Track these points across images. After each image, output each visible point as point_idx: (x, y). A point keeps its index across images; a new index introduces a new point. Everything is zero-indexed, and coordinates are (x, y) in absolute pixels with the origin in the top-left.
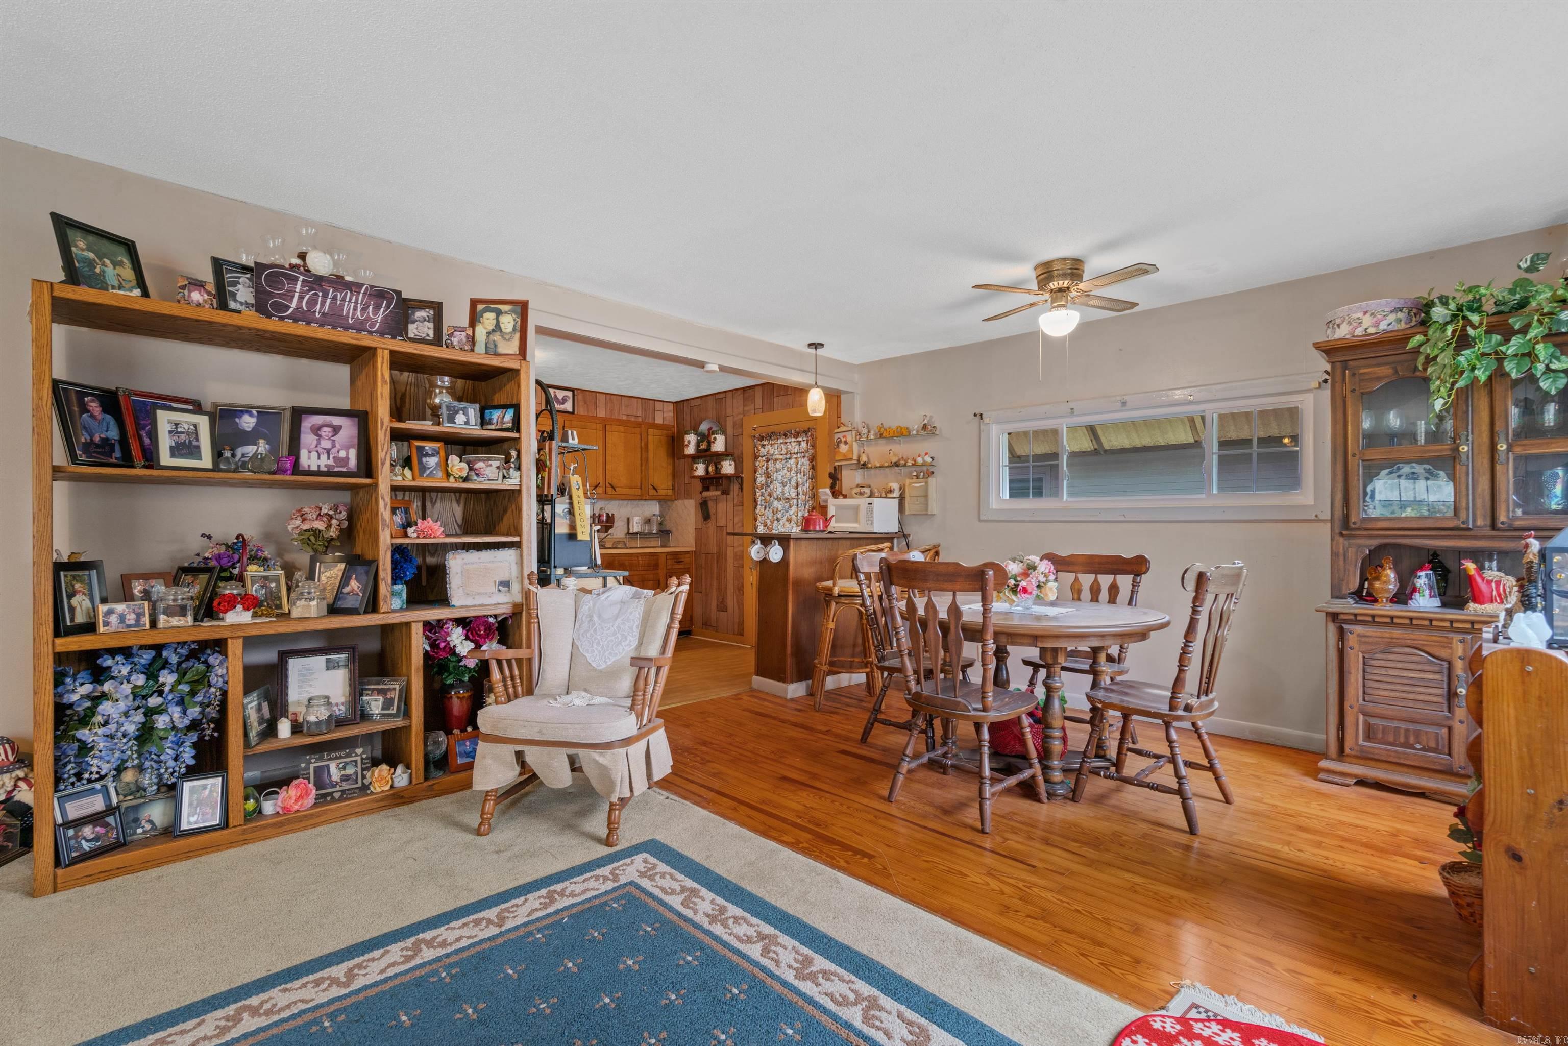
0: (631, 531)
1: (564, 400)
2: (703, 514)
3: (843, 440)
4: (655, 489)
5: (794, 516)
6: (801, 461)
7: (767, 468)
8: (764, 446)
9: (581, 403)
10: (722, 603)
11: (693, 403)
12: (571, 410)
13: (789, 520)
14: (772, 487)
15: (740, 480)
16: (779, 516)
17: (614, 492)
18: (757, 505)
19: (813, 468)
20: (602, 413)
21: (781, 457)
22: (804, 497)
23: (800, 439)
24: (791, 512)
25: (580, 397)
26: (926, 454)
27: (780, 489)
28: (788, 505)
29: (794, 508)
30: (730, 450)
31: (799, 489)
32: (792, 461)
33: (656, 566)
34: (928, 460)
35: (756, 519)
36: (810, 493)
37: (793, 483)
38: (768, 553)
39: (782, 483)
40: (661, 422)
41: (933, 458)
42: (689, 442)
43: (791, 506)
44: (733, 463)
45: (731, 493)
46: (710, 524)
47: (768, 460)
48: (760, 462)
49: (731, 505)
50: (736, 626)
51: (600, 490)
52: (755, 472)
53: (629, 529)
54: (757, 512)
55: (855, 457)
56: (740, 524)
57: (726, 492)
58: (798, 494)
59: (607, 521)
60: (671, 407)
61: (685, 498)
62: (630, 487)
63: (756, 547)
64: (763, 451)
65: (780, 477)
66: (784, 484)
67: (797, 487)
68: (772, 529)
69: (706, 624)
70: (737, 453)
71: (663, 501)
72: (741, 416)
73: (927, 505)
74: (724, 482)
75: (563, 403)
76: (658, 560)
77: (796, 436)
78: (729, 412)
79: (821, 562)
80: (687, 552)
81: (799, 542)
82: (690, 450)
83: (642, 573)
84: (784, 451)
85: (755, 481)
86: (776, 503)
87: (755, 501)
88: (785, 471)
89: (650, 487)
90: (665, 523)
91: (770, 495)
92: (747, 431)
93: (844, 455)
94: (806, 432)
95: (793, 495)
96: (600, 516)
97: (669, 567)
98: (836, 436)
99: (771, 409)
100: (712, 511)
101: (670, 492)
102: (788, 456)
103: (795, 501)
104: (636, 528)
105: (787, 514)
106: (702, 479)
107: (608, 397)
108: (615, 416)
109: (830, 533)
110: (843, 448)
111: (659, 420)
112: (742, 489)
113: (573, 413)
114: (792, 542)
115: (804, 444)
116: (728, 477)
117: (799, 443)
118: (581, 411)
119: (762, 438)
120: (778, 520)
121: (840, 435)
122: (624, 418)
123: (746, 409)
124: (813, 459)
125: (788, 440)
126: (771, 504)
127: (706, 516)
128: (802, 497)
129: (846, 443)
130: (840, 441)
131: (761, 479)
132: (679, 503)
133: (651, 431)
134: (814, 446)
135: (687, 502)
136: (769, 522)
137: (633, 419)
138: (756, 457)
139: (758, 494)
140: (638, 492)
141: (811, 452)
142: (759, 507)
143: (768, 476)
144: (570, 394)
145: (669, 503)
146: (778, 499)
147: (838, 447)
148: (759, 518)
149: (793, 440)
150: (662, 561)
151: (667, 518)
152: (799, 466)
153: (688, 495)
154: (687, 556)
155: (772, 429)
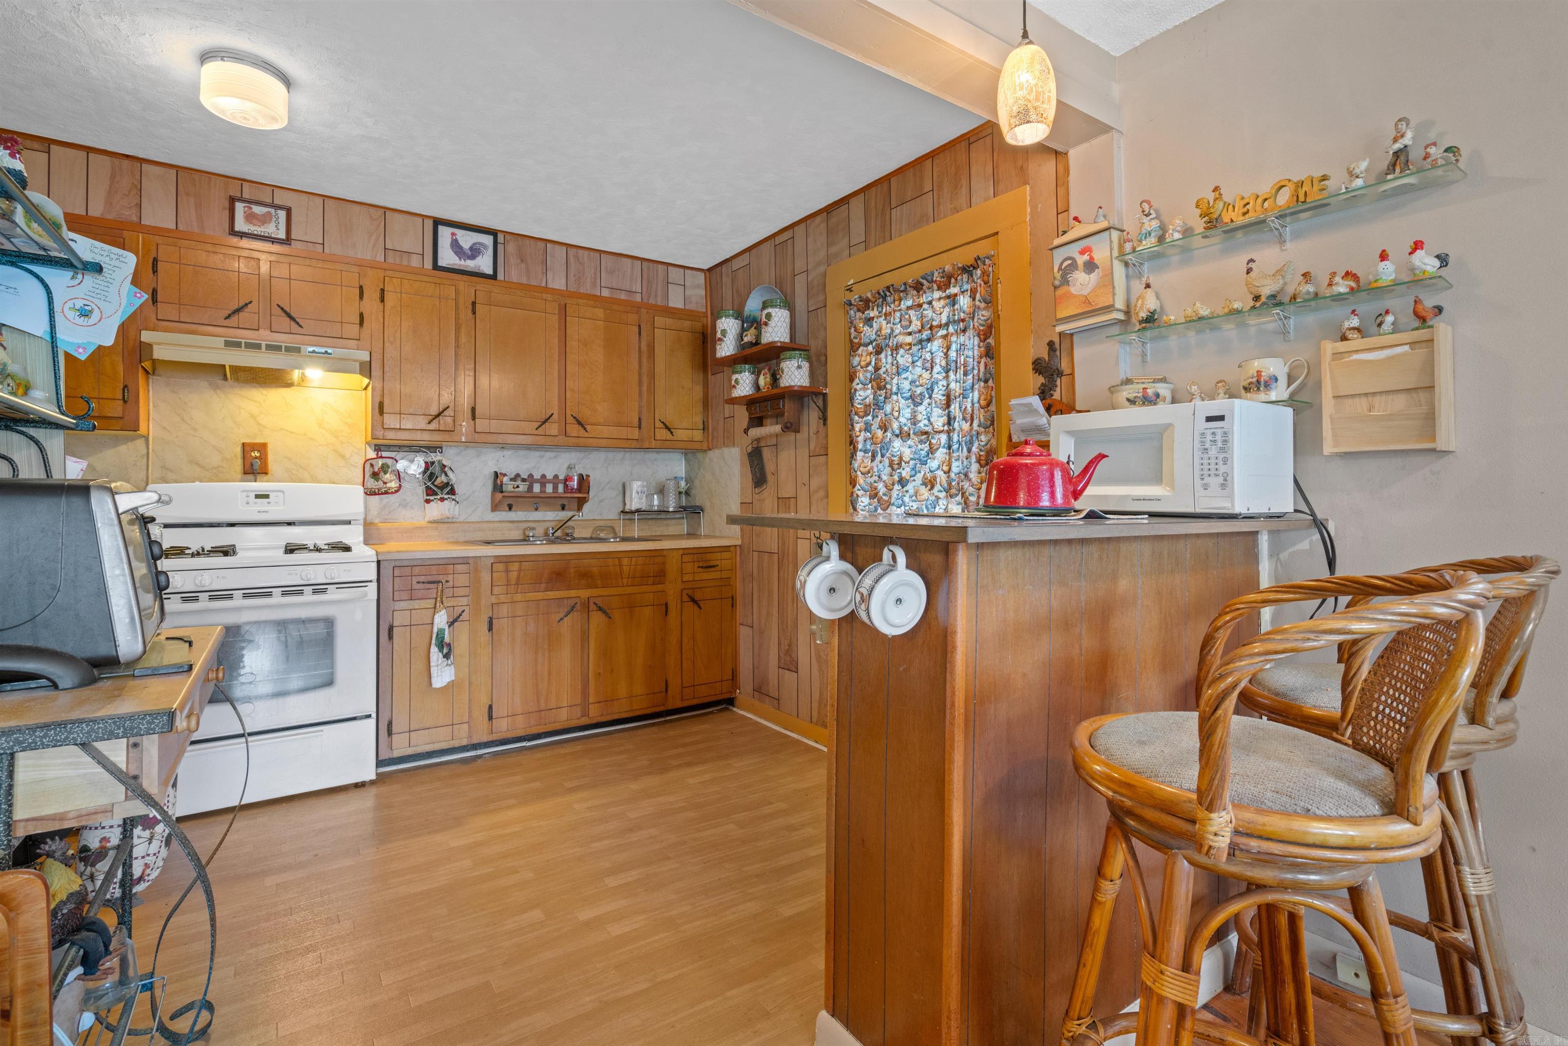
0: (627, 508)
1: (474, 252)
2: (753, 473)
3: (1081, 260)
4: (667, 428)
5: (940, 473)
6: (956, 341)
7: (877, 369)
8: (869, 321)
9: (513, 260)
10: (788, 652)
11: (737, 264)
12: (489, 271)
13: (930, 483)
14: (888, 408)
15: (820, 402)
16: (906, 472)
17: (582, 433)
18: (855, 449)
19: (989, 353)
20: (558, 282)
21: (909, 339)
22: (966, 426)
23: (953, 290)
24: (933, 464)
25: (511, 247)
26: (1418, 245)
27: (907, 413)
28: (926, 447)
29: (941, 454)
30: (801, 340)
31: (955, 408)
32: (936, 345)
33: (660, 576)
34: (1426, 262)
35: (853, 483)
36: (980, 416)
37: (939, 395)
38: (866, 599)
39: (912, 398)
40: (680, 305)
41: (1443, 260)
42: (724, 332)
43: (932, 451)
44: (806, 365)
45: (804, 429)
46: (766, 493)
47: (879, 351)
48: (863, 356)
49: (803, 453)
50: (815, 705)
51: (553, 428)
52: (852, 380)
53: (625, 504)
54: (856, 465)
55: (1120, 304)
56: (821, 494)
57: (791, 427)
58: (950, 421)
59: (579, 490)
60: (701, 278)
61: (725, 445)
62: (619, 425)
63: (826, 568)
64: (868, 333)
65: (906, 385)
66: (915, 400)
67: (948, 405)
68: (886, 505)
69: (760, 690)
70: (814, 345)
71: (690, 451)
72: (822, 269)
73: (1430, 420)
74: (788, 407)
75: (473, 257)
76: (664, 564)
77: (943, 287)
78: (800, 265)
79: (1066, 625)
80: (727, 548)
81: (987, 553)
82: (726, 348)
83: (630, 590)
84: (916, 325)
85: (852, 399)
86: (897, 444)
87: (852, 442)
88: (918, 370)
89: (659, 424)
90: (693, 492)
91: (884, 427)
92: (836, 295)
93: (1086, 300)
94: (967, 270)
95: (939, 422)
96: (567, 479)
97: (686, 578)
98: (1059, 256)
99: (886, 235)
100: (769, 467)
101: (698, 435)
102: (926, 334)
103: (944, 438)
104: (635, 502)
105: (925, 469)
106: (750, 402)
107: (572, 252)
108: (586, 288)
109: (1092, 515)
110: (1082, 282)
111: (676, 301)
112: (824, 419)
113: (494, 277)
114: (962, 559)
115: (964, 302)
116: (799, 395)
117: (952, 300)
118: (513, 273)
119: (866, 304)
120: (903, 482)
121: (1073, 251)
122: (606, 293)
123: (833, 250)
124: (987, 333)
125: (924, 299)
126: (885, 447)
127: (760, 480)
128: (961, 425)
129: (1090, 266)
130: (1074, 266)
131: (864, 394)
132: (714, 454)
133: (660, 321)
134: (990, 301)
135: (726, 451)
136: (881, 486)
137: (623, 296)
138: (853, 347)
139: (857, 427)
140: (635, 434)
141: (984, 314)
142: (860, 455)
143: (879, 384)
144: (488, 240)
145: (700, 456)
146: (903, 435)
147: (1065, 281)
148: (861, 480)
149: (937, 294)
150: (672, 566)
151: (697, 483)
152: (953, 354)
153: (729, 441)
154: (726, 555)
155: (888, 279)
